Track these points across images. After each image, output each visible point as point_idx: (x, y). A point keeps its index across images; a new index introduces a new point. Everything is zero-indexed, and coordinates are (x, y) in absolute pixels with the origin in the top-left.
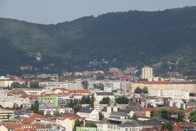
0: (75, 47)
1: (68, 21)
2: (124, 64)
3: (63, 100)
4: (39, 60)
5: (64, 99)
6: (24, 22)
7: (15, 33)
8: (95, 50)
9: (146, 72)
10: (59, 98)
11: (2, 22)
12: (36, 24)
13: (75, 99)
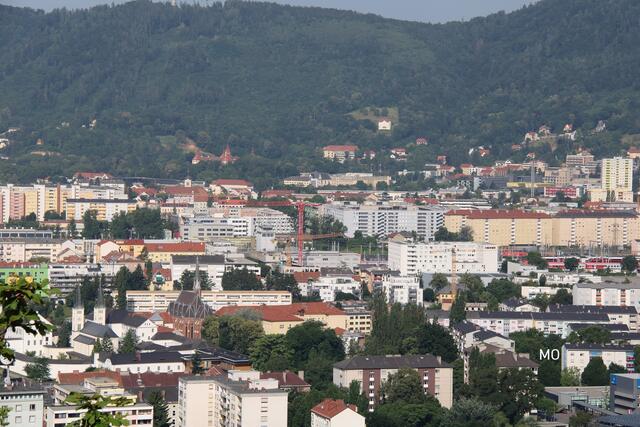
0: (500, 89)
1: (503, 12)
2: (625, 140)
3: (68, 278)
4: (388, 128)
5: (70, 274)
6: (371, 19)
7: (338, 51)
8: (555, 97)
9: (613, 171)
10: (56, 273)
11: (309, 19)
12: (405, 23)
13: (103, 275)
